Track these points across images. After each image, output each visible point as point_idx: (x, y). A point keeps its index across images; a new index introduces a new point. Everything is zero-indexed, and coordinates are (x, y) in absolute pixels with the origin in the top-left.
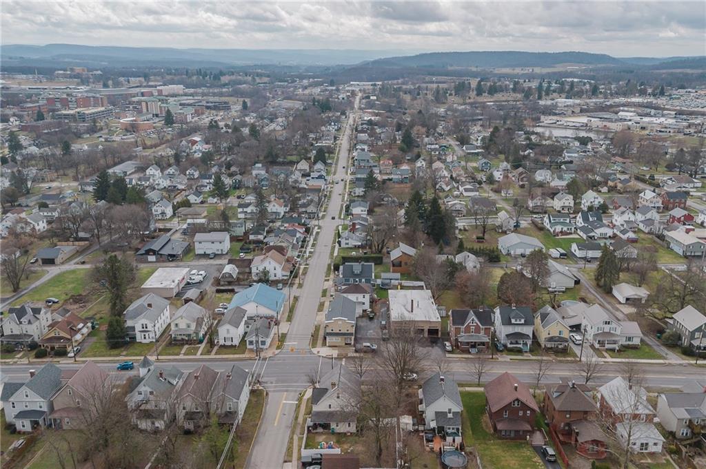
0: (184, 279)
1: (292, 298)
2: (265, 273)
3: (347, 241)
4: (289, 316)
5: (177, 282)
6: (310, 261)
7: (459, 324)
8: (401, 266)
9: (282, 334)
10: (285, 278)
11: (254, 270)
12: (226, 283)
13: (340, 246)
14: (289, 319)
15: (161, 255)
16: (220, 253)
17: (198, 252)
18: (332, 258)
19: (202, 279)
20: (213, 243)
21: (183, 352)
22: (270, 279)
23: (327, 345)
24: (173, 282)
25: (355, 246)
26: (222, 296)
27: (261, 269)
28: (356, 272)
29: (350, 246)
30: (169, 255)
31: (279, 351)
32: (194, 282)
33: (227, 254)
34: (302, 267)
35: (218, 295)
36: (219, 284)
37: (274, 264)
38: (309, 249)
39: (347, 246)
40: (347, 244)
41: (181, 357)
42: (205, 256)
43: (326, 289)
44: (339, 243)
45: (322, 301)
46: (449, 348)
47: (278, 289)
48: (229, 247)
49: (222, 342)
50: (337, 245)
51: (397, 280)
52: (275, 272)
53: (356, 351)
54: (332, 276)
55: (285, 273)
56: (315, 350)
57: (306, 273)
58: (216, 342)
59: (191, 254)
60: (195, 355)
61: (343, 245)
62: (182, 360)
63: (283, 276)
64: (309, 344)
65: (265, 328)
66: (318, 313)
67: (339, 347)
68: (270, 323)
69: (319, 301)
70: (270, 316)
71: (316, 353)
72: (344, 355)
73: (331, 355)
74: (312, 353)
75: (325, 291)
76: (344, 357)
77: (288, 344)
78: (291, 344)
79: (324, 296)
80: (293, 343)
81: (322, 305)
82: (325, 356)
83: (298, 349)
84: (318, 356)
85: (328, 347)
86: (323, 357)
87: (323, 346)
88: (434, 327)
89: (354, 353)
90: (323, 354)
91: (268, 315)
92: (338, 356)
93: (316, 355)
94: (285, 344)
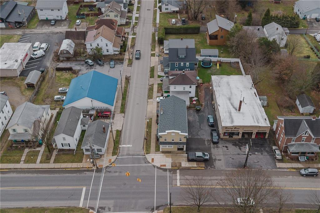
0: (27, 55)
1: (124, 80)
2: (99, 50)
3: (167, 7)
4: (122, 105)
5: (19, 61)
6: (137, 30)
7: (291, 135)
8: (217, 39)
9: (117, 131)
10: (117, 53)
11: (88, 46)
12: (65, 59)
13: (161, 11)
14: (123, 111)
15: (9, 22)
16: (59, 18)
17: (41, 17)
18: (155, 26)
19: (44, 54)
20: (52, 10)
21: (23, 158)
22: (104, 54)
23: (161, 150)
24: (16, 61)
25: (174, 11)
26: (62, 75)
27: (94, 46)
28: (181, 56)
29: (169, 11)
30: (16, 22)
31: (115, 157)
32: (36, 56)
33: (66, 19)
34: (130, 37)
35: (58, 74)
36: (58, 60)
37: (105, 41)
38: (135, 15)
39: (167, 11)
40: (167, 9)
41: (22, 165)
42: (47, 22)
43: (154, 67)
44: (160, 8)
45: (151, 83)
46: (279, 157)
47: (111, 67)
48: (67, 12)
49: (60, 147)
50: (158, 10)
51: (216, 56)
52: (107, 48)
53: (189, 160)
54: (157, 50)
55: (116, 49)
56: (149, 157)
57: (134, 45)
58: (54, 146)
59: (36, 20)
60: (35, 162)
61: (164, 10)
62: (22, 171)
63: (115, 51)
64: (143, 148)
65: (100, 133)
66: (149, 100)
67: (173, 153)
68: (104, 128)
69: (148, 84)
70: (105, 108)
71: (150, 161)
72: (177, 166)
73: (165, 165)
74: (147, 161)
75: (152, 70)
76: (178, 168)
77: (123, 147)
78: (126, 147)
79: (152, 76)
80: (128, 146)
81: (151, 89)
82: (159, 166)
83: (133, 155)
84: (152, 166)
85: (161, 153)
86: (157, 167)
87: (157, 151)
88: (263, 131)
89: (187, 162)
90: (157, 163)
91: (103, 107)
92: (172, 167)
93: (151, 165)
94: (120, 146)
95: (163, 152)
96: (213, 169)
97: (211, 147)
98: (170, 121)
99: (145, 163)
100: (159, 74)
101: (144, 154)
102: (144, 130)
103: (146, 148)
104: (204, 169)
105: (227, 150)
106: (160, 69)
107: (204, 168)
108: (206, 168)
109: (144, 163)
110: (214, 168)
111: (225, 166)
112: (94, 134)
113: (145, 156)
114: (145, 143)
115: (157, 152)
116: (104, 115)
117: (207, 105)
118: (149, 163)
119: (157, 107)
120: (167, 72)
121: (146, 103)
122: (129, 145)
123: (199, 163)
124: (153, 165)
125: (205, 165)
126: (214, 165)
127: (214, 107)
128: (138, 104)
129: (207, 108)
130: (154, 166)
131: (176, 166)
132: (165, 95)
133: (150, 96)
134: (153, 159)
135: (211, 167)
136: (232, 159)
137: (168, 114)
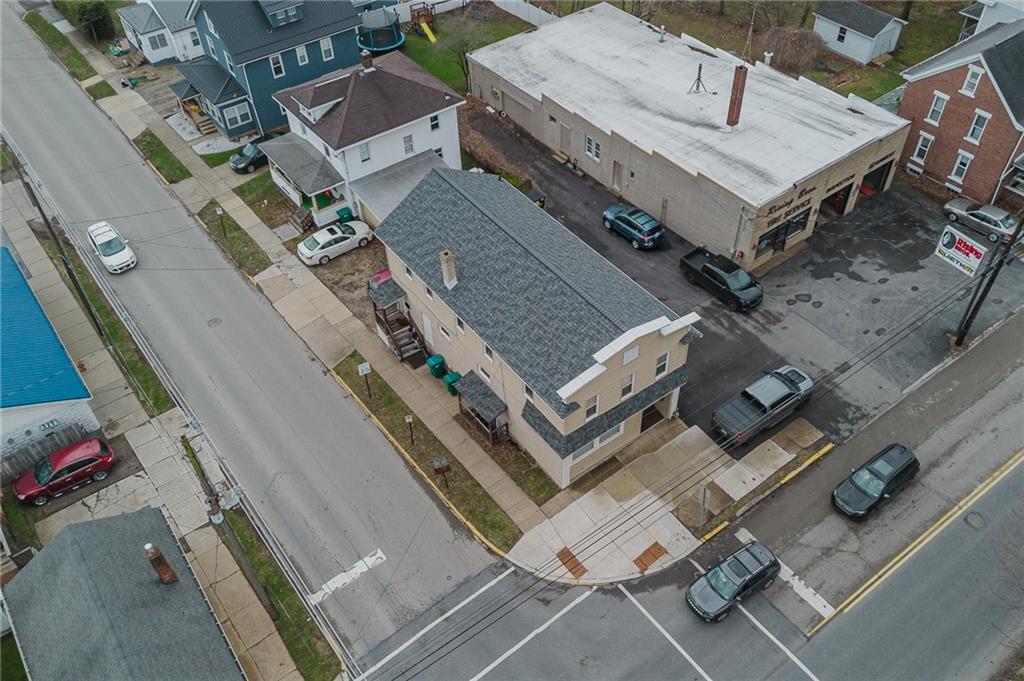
23: (565, 482)
28: (280, 15)
43: (148, 134)
45: (196, 204)
54: (101, 65)
64: (455, 524)
65: (144, 605)
66: (256, 279)
67: (629, 460)
68: (158, 561)
69: (184, 213)
70: (38, 434)
71: (562, 574)
72: (716, 512)
73: (656, 551)
74: (542, 585)
75: (151, 147)
76: (732, 520)
77: (336, 595)
78: (356, 582)
79: (175, 172)
80: (361, 567)
81: (222, 229)
82: (634, 573)
83: (440, 605)
84: (600, 595)
85: (576, 493)
86: (627, 584)
87: (546, 500)
88: (882, 160)
89: (738, 465)
90: (613, 565)
91: (21, 439)
92: (697, 532)
93: (588, 593)
94: (314, 599)
95: (581, 484)
96: (863, 425)
97: (746, 332)
98: (554, 294)
99: (546, 602)
100: (202, 148)
101: (493, 560)
102: (372, 429)
103: (471, 514)
104: (833, 449)
105: (820, 311)
106: (192, 128)
107: (830, 446)
108: (834, 437)
109: (541, 608)
110: (864, 416)
111: (890, 380)
112: (112, 640)
113: (505, 566)
114: (441, 494)
115: (548, 506)
116: (67, 476)
117: (547, 178)
118: (566, 587)
119: (331, 289)
120: (240, 123)
121: (255, 297)
122: (360, 558)
123: (788, 432)
124: (601, 589)
125: (821, 428)
126: (849, 405)
127: (580, 174)
128: (214, 322)
129: (555, 189)
130: (611, 590)
131: (711, 516)
132: (323, 216)
133: (249, 260)
134: (566, 557)
135: (851, 422)
136: (879, 333)
137: (500, 266)
